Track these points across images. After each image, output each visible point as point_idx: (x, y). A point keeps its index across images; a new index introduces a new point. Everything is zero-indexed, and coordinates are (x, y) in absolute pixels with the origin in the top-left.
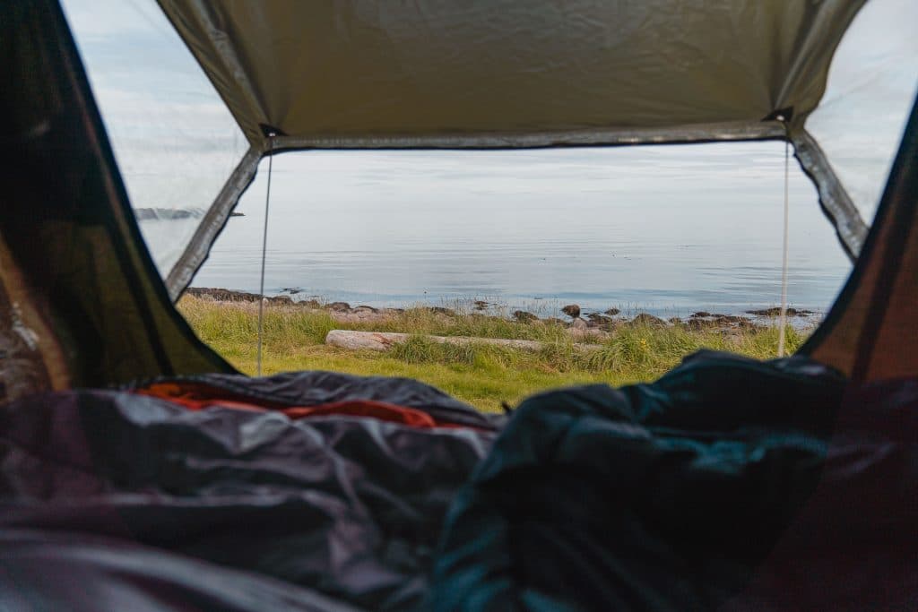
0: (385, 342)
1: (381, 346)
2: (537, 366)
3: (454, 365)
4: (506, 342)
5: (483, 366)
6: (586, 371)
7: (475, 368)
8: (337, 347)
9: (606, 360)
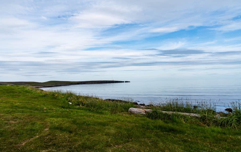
0: (146, 112)
1: (144, 113)
2: (198, 123)
3: (166, 121)
4: (187, 114)
5: (176, 122)
6: (219, 127)
7: (173, 122)
8: (131, 113)
9: (229, 123)
